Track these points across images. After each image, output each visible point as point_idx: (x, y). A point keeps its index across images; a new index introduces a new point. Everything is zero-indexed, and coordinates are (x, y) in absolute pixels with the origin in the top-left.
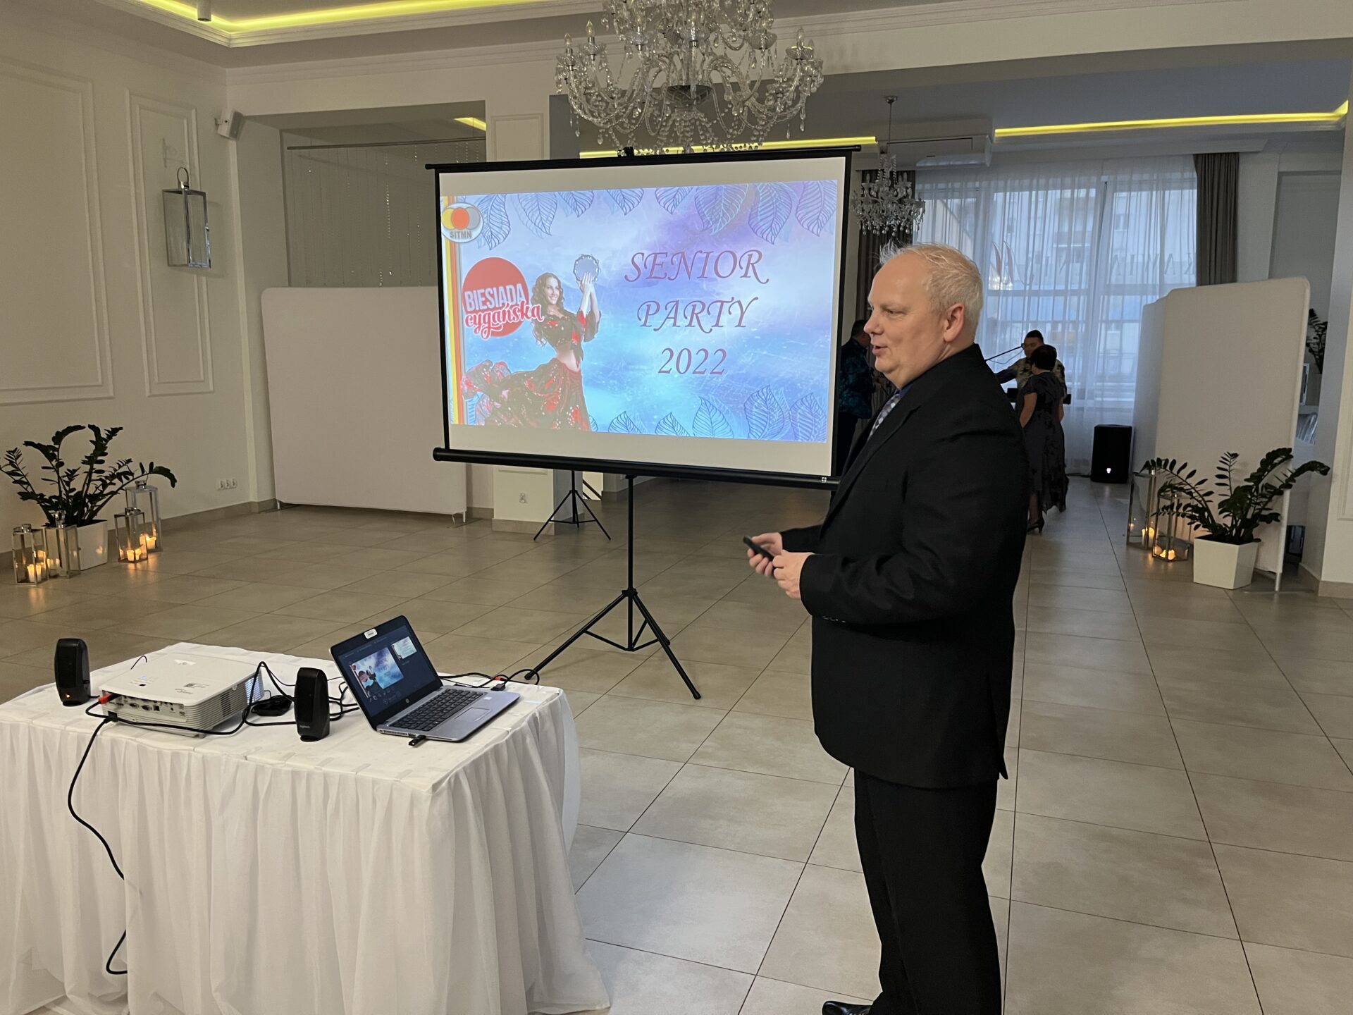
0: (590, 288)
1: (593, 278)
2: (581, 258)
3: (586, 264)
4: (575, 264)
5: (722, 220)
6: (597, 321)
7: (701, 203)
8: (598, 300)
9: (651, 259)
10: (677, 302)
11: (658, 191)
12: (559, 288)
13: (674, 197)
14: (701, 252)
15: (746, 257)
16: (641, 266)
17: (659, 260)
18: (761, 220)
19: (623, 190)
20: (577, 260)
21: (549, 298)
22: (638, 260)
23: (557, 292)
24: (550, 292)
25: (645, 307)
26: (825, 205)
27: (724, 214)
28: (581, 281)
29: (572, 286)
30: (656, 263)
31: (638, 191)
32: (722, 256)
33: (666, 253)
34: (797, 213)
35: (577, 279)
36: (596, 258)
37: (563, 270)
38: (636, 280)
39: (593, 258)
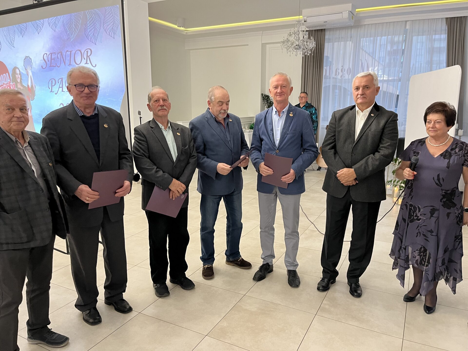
0: (30, 74)
1: (30, 68)
2: (25, 58)
3: (28, 61)
4: (24, 61)
5: (74, 32)
6: (34, 90)
7: (65, 24)
8: (34, 79)
9: (50, 56)
10: (62, 78)
11: (49, 20)
12: (20, 74)
13: (55, 22)
14: (68, 51)
15: (86, 52)
16: (47, 60)
17: (53, 57)
18: (90, 31)
19: (36, 21)
20: (24, 60)
21: (17, 79)
22: (45, 58)
23: (19, 76)
24: (17, 76)
25: (50, 82)
26: (115, 20)
27: (75, 29)
28: (27, 70)
29: (24, 73)
30: (52, 59)
31: (42, 21)
32: (76, 53)
33: (55, 53)
34: (104, 25)
35: (25, 69)
36: (31, 58)
37: (20, 65)
38: (46, 68)
39: (30, 58)
